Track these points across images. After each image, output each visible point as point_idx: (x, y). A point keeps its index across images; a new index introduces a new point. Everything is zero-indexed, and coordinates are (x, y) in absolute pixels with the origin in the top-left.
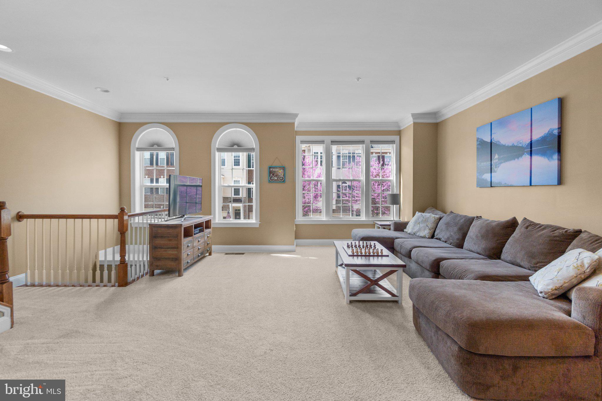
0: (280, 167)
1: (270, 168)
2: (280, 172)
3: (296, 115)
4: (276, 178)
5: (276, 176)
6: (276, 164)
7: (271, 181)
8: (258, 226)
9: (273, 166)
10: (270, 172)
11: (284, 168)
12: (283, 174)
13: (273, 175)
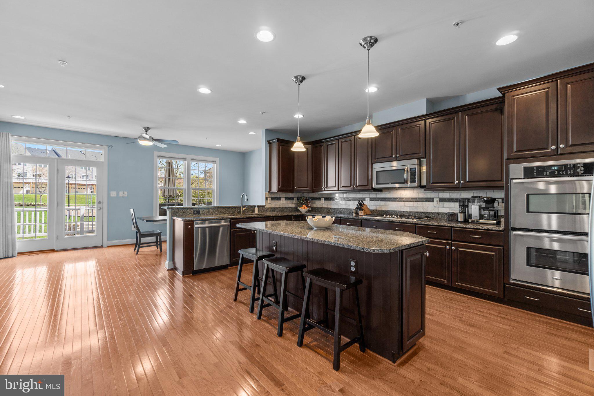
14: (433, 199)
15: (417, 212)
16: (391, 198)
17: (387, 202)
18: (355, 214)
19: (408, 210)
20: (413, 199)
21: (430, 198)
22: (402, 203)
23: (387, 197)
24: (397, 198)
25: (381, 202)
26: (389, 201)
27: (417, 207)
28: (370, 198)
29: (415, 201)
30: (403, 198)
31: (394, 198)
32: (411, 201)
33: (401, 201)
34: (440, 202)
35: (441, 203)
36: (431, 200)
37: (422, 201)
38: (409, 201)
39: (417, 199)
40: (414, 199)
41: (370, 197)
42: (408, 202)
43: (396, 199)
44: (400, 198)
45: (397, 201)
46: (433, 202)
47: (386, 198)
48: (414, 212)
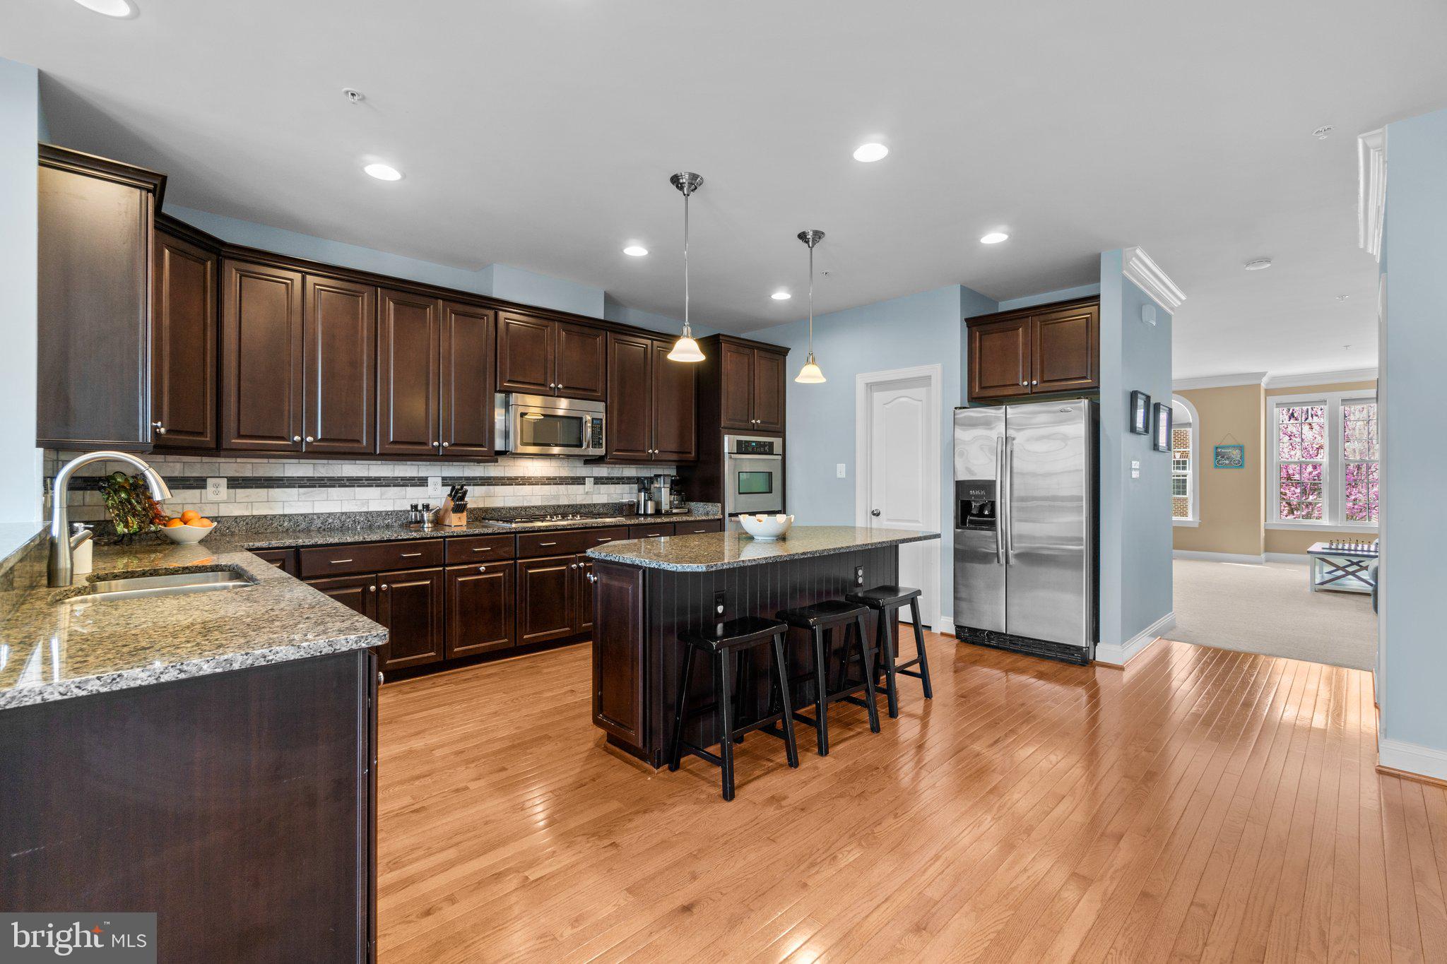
0: (1234, 447)
1: (1217, 448)
2: (1235, 454)
3: (1264, 374)
4: (1227, 462)
5: (1228, 458)
6: (1229, 441)
7: (1218, 465)
8: (1196, 525)
9: (1223, 444)
10: (1217, 454)
11: (1241, 448)
12: (1239, 456)
13: (1223, 457)
14: (584, 478)
15: (559, 506)
16: (503, 478)
17: (491, 487)
18: (430, 525)
19: (538, 503)
20: (549, 478)
21: (579, 478)
22: (527, 489)
23: (492, 475)
24: (516, 478)
25: (476, 487)
26: (498, 485)
27: (557, 497)
28: (444, 479)
29: (554, 484)
30: (530, 478)
31: (510, 479)
32: (546, 484)
33: (525, 484)
34: (595, 484)
35: (596, 486)
36: (579, 481)
37: (566, 484)
38: (542, 484)
39: (556, 479)
40: (551, 479)
41: (443, 476)
42: (540, 486)
43: (513, 479)
44: (523, 478)
45: (516, 485)
46: (585, 484)
47: (489, 478)
48: (554, 506)
